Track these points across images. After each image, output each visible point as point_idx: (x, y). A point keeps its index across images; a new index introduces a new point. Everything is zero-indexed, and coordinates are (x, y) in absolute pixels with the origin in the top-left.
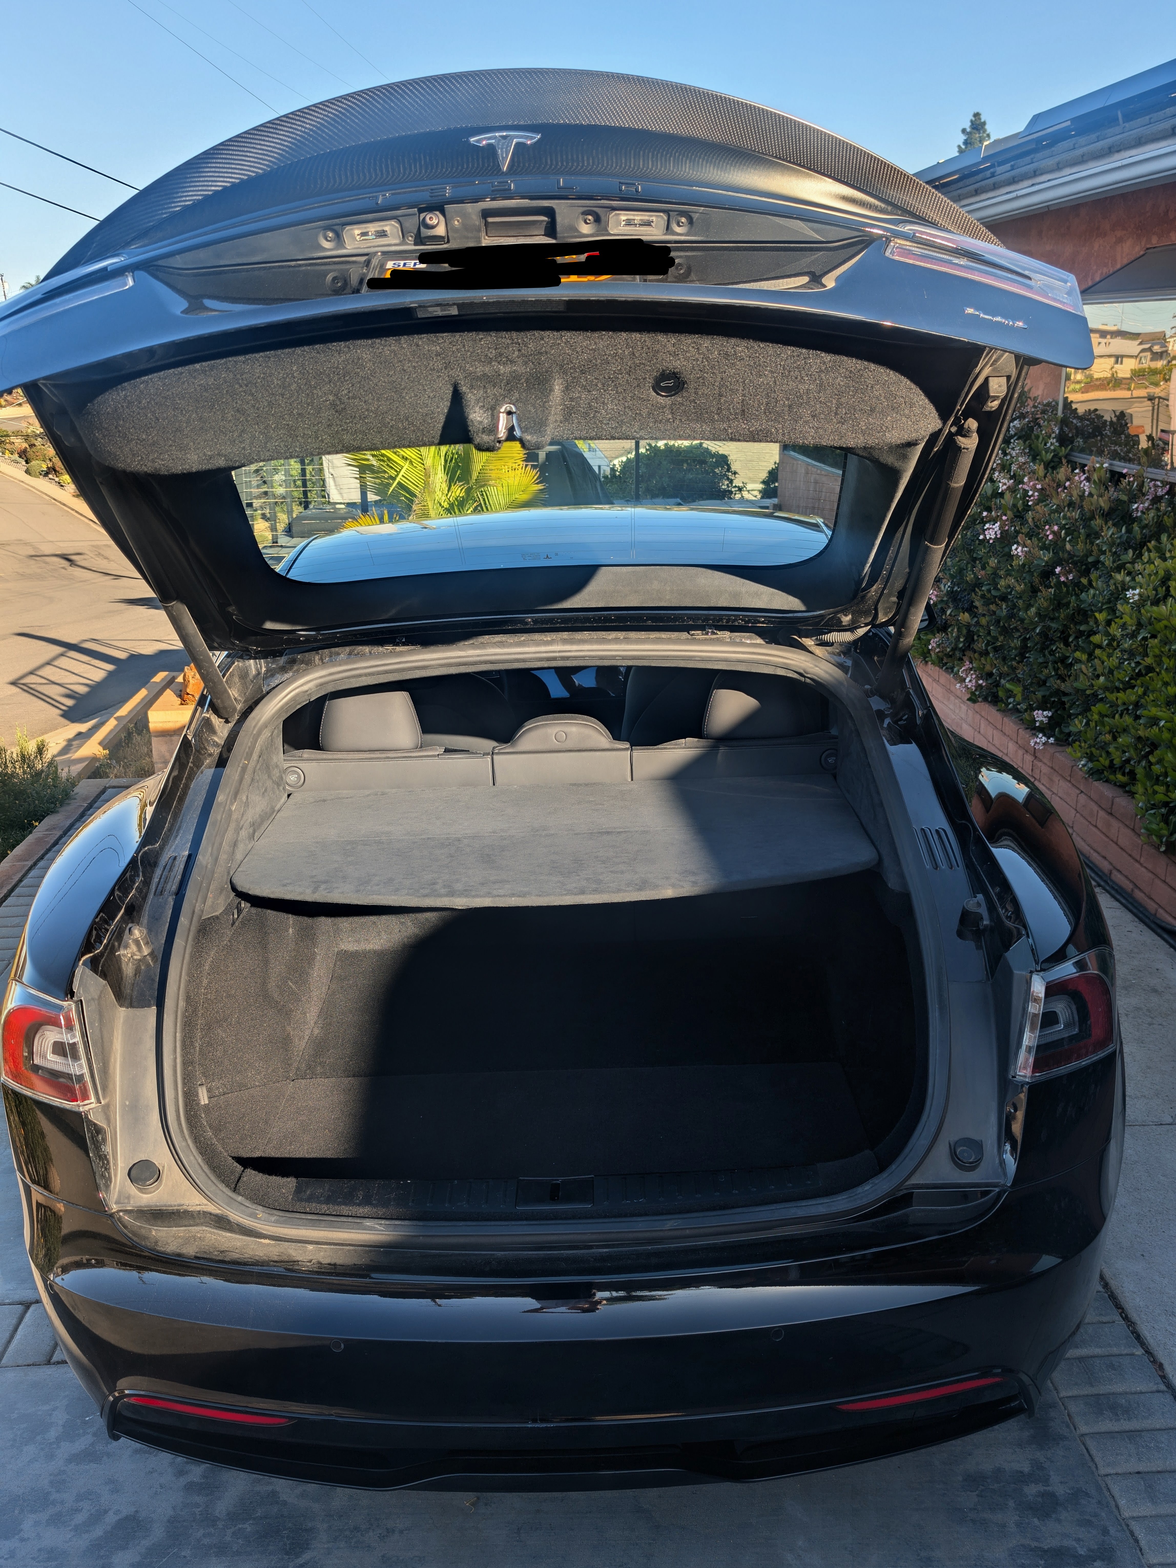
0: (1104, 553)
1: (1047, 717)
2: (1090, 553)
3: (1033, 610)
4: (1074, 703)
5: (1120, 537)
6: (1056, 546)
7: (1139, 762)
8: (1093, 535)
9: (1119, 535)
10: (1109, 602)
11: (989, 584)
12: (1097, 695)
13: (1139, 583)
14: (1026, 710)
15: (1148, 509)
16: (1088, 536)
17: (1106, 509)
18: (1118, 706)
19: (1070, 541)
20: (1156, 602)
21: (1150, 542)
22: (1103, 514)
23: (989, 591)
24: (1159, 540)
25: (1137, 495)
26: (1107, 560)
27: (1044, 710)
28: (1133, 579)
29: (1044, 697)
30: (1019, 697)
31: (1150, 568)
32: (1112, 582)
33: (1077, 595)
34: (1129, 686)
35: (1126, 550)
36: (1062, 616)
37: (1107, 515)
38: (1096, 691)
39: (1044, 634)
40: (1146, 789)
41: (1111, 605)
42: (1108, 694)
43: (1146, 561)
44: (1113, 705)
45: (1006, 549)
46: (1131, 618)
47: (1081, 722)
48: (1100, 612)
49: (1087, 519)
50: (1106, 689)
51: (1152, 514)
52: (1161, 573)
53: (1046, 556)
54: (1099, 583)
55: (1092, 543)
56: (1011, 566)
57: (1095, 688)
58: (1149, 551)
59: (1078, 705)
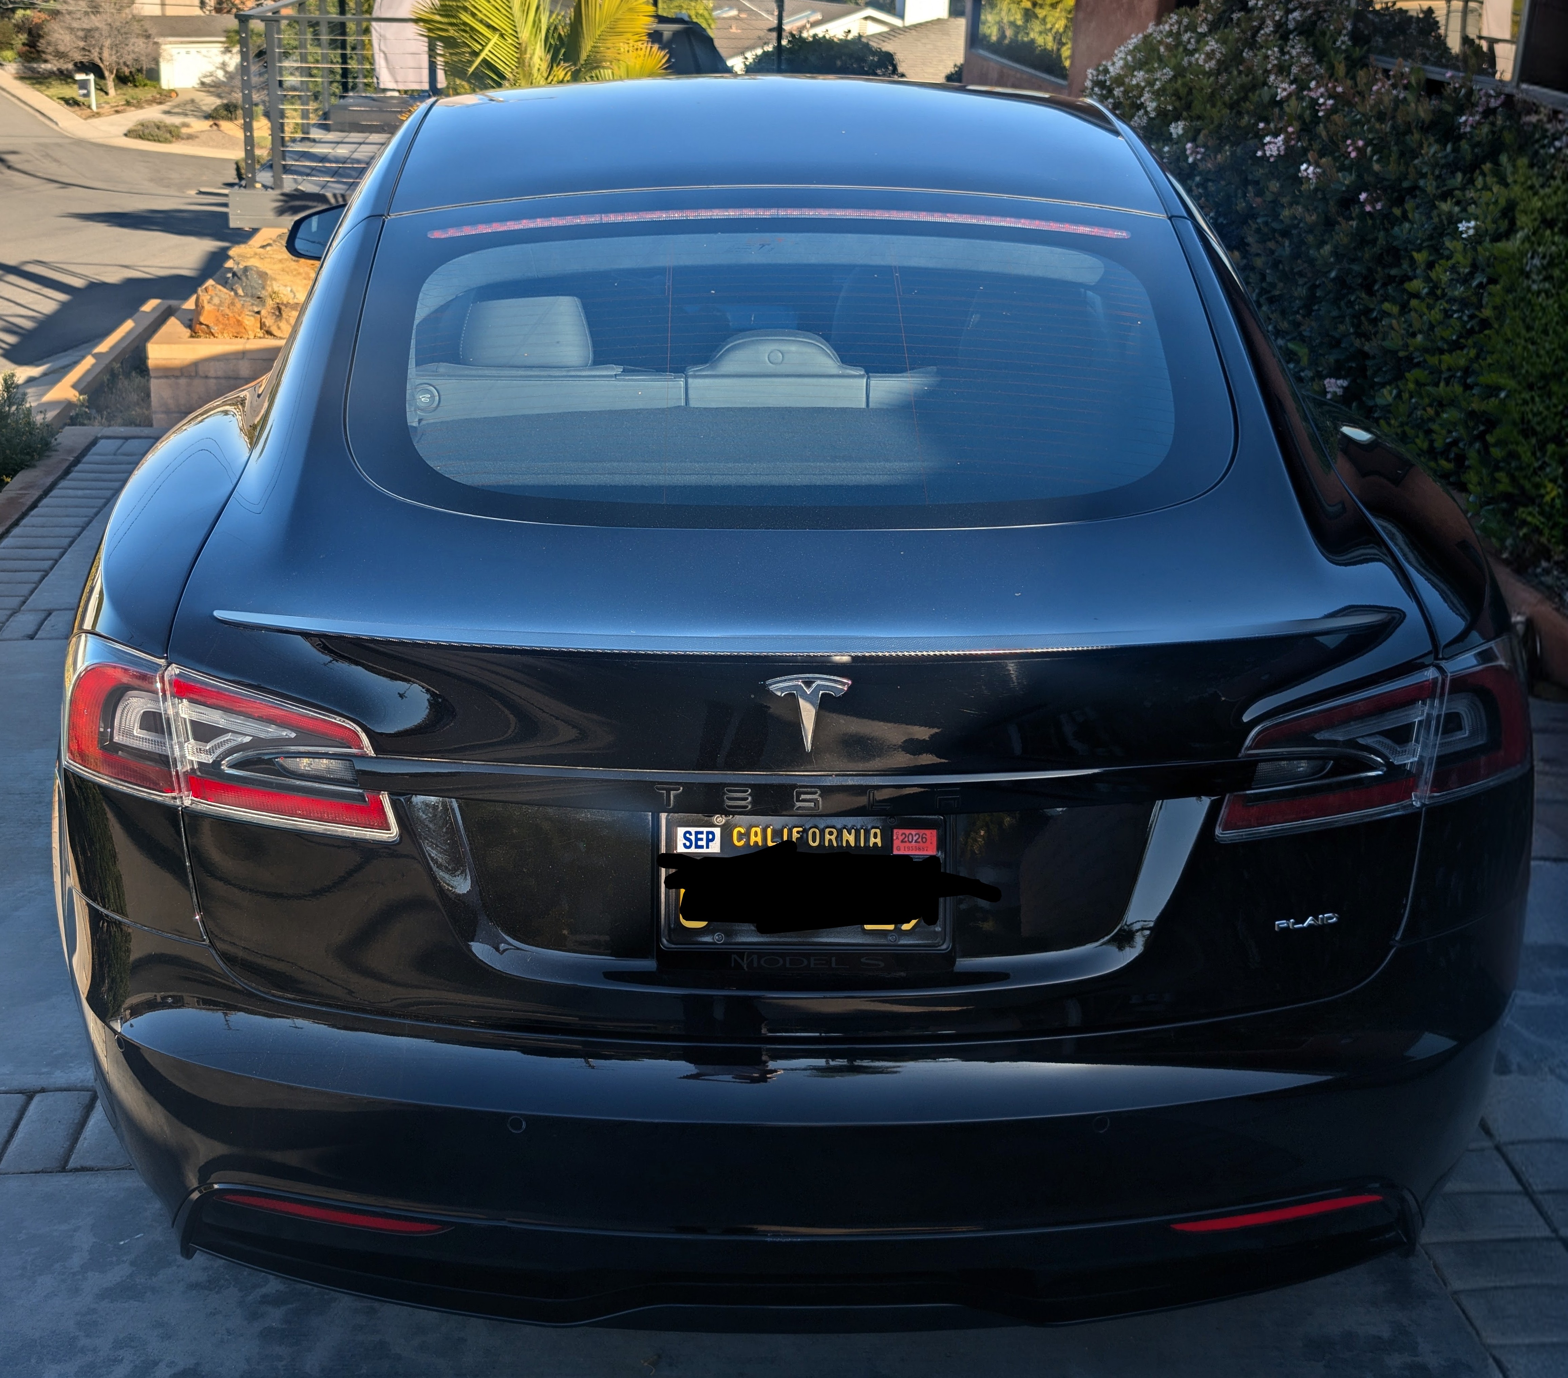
0: (1424, 176)
1: (1342, 387)
2: (1404, 176)
3: (1327, 248)
4: (1380, 369)
5: (1446, 157)
6: (1361, 165)
7: (1471, 444)
8: (1408, 154)
9: (1445, 153)
10: (1431, 238)
11: (1266, 215)
12: (1413, 359)
13: (1472, 214)
14: (1312, 379)
15: (1479, 123)
16: (1402, 154)
17: (1427, 121)
18: (1441, 372)
19: (1378, 161)
20: (1497, 238)
21: (1485, 163)
22: (1422, 128)
23: (1266, 223)
24: (1497, 164)
25: (1465, 104)
26: (1430, 186)
27: (1338, 378)
28: (1464, 210)
29: (1337, 361)
30: (1305, 361)
31: (1486, 196)
32: (1435, 213)
33: (1386, 230)
34: (1456, 346)
35: (1453, 173)
36: (1367, 256)
37: (1426, 128)
38: (1411, 354)
39: (1340, 281)
40: (1482, 479)
41: (1433, 242)
42: (1428, 357)
43: (1479, 187)
44: (1435, 371)
45: (1292, 171)
46: (1464, 257)
47: (1391, 393)
48: (1419, 251)
49: (1401, 133)
50: (1426, 350)
51: (1485, 129)
52: (1502, 202)
53: (1347, 179)
54: (1417, 216)
55: (1407, 165)
56: (1300, 191)
57: (1411, 349)
58: (1484, 175)
59: (1386, 372)
